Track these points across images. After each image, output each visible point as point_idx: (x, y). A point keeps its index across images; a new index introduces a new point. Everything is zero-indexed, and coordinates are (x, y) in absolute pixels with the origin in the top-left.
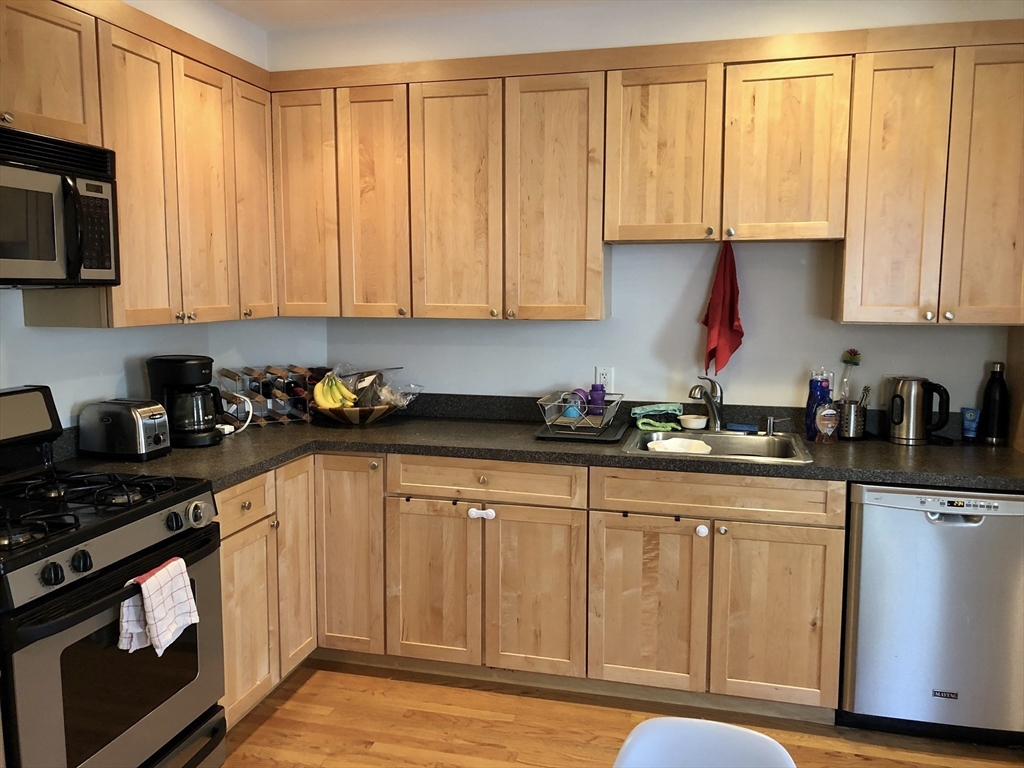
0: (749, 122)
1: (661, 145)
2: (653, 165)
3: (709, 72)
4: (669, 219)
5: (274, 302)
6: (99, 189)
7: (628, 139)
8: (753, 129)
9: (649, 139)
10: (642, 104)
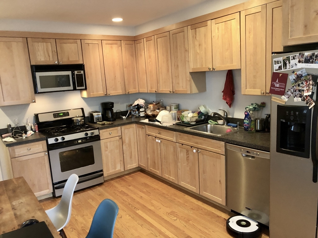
0: (217, 36)
1: (200, 45)
2: (198, 51)
3: (208, 23)
4: (202, 66)
5: (137, 89)
6: (81, 72)
7: (193, 44)
8: (218, 38)
9: (197, 43)
10: (195, 34)
